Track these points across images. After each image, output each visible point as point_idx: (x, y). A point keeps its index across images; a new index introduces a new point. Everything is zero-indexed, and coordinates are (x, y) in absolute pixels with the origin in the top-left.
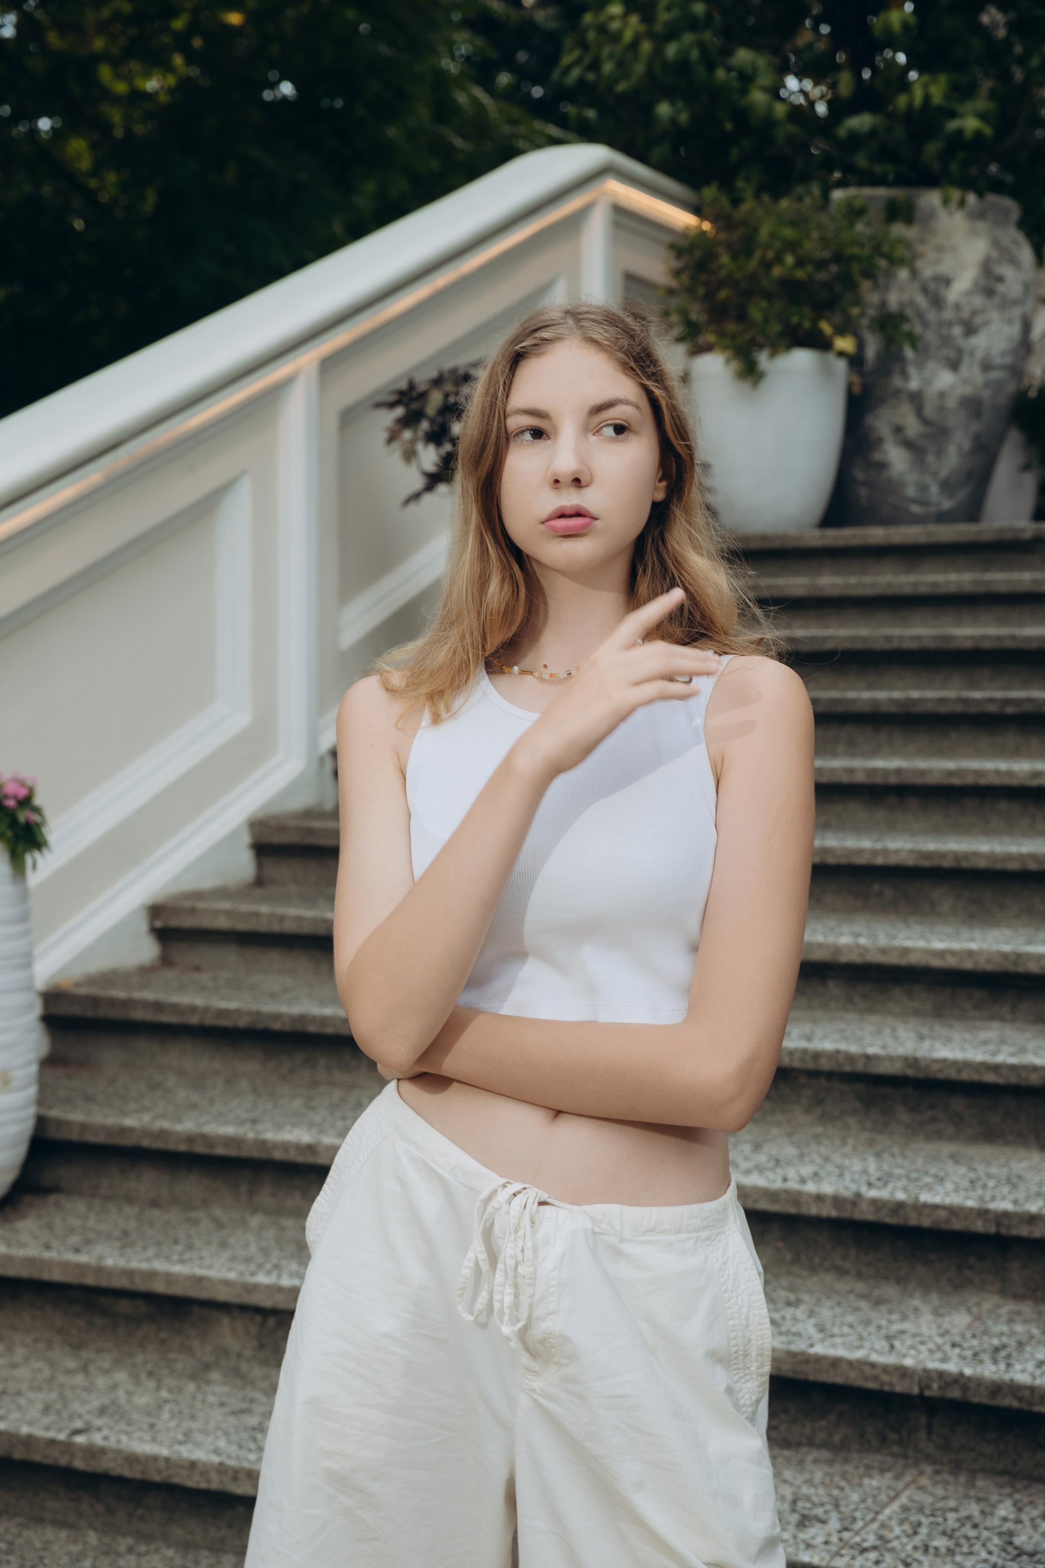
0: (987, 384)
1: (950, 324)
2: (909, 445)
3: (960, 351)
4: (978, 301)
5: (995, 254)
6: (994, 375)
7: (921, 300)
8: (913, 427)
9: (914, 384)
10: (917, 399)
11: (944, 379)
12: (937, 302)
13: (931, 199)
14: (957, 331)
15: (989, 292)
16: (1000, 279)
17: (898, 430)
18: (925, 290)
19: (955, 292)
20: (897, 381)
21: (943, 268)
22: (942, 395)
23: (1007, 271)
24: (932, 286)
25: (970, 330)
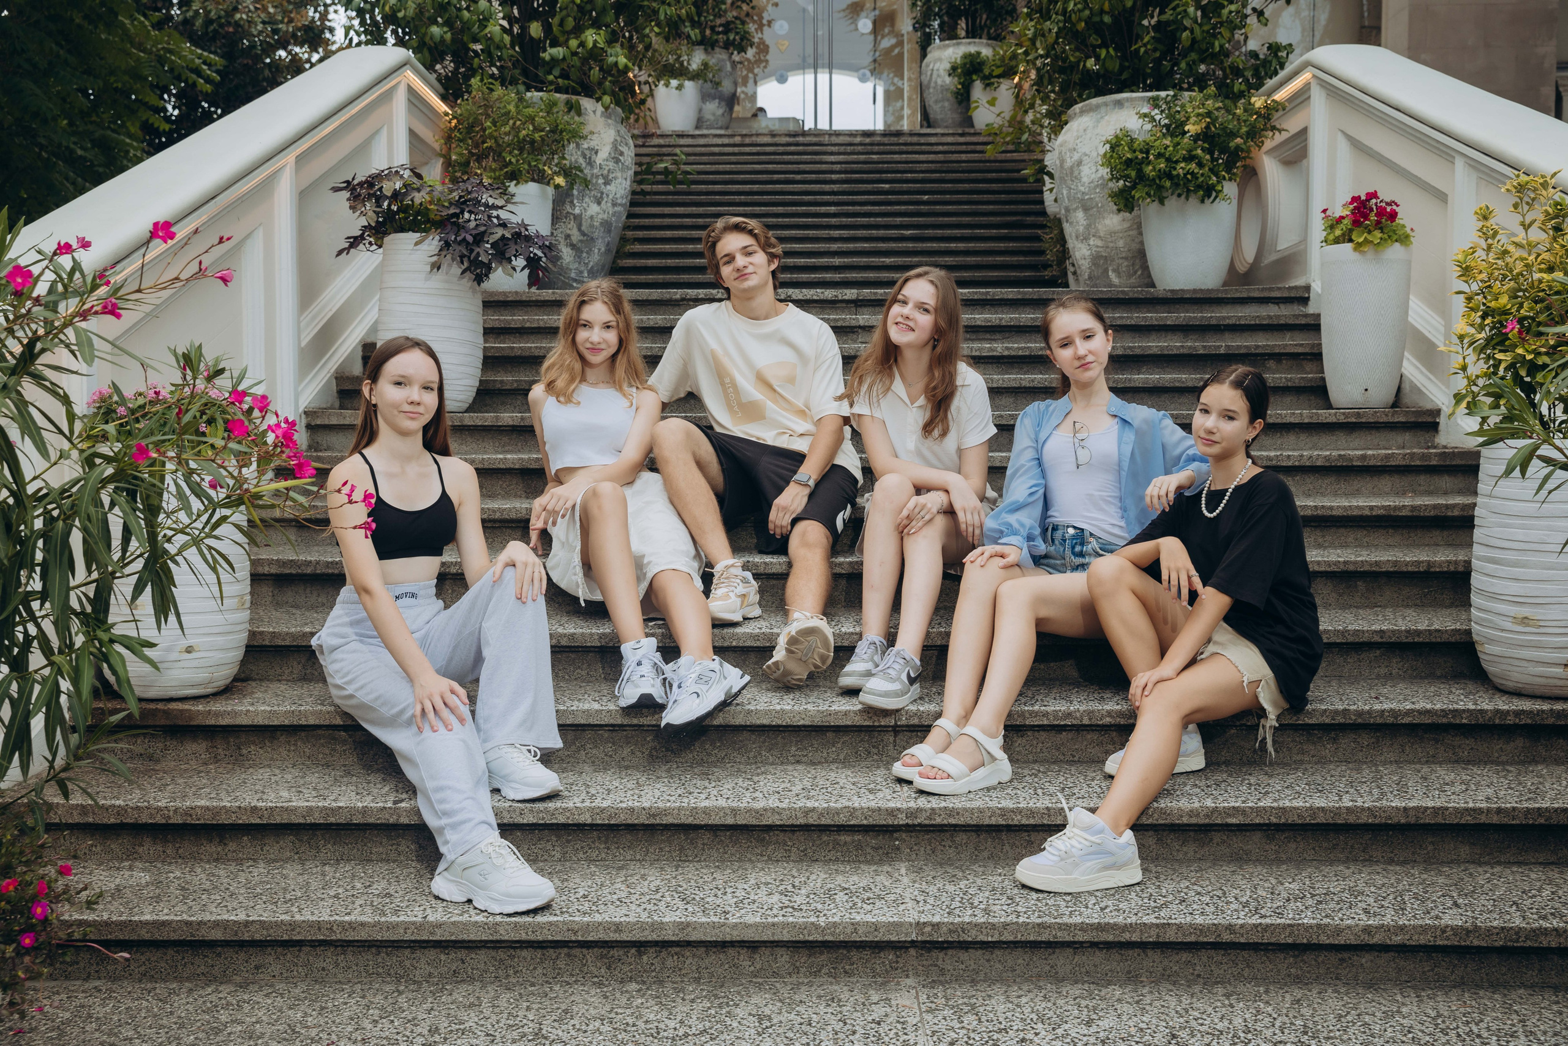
0: (614, 214)
1: (597, 177)
2: (573, 246)
3: (602, 193)
4: (611, 165)
5: (618, 139)
6: (617, 209)
7: (581, 160)
8: (576, 236)
9: (577, 211)
10: (578, 219)
11: (594, 209)
12: (591, 163)
13: (587, 103)
14: (601, 181)
15: (617, 161)
16: (622, 154)
17: (568, 237)
18: (584, 156)
19: (600, 159)
20: (568, 208)
21: (593, 144)
22: (592, 217)
23: (624, 149)
24: (587, 153)
25: (607, 183)
